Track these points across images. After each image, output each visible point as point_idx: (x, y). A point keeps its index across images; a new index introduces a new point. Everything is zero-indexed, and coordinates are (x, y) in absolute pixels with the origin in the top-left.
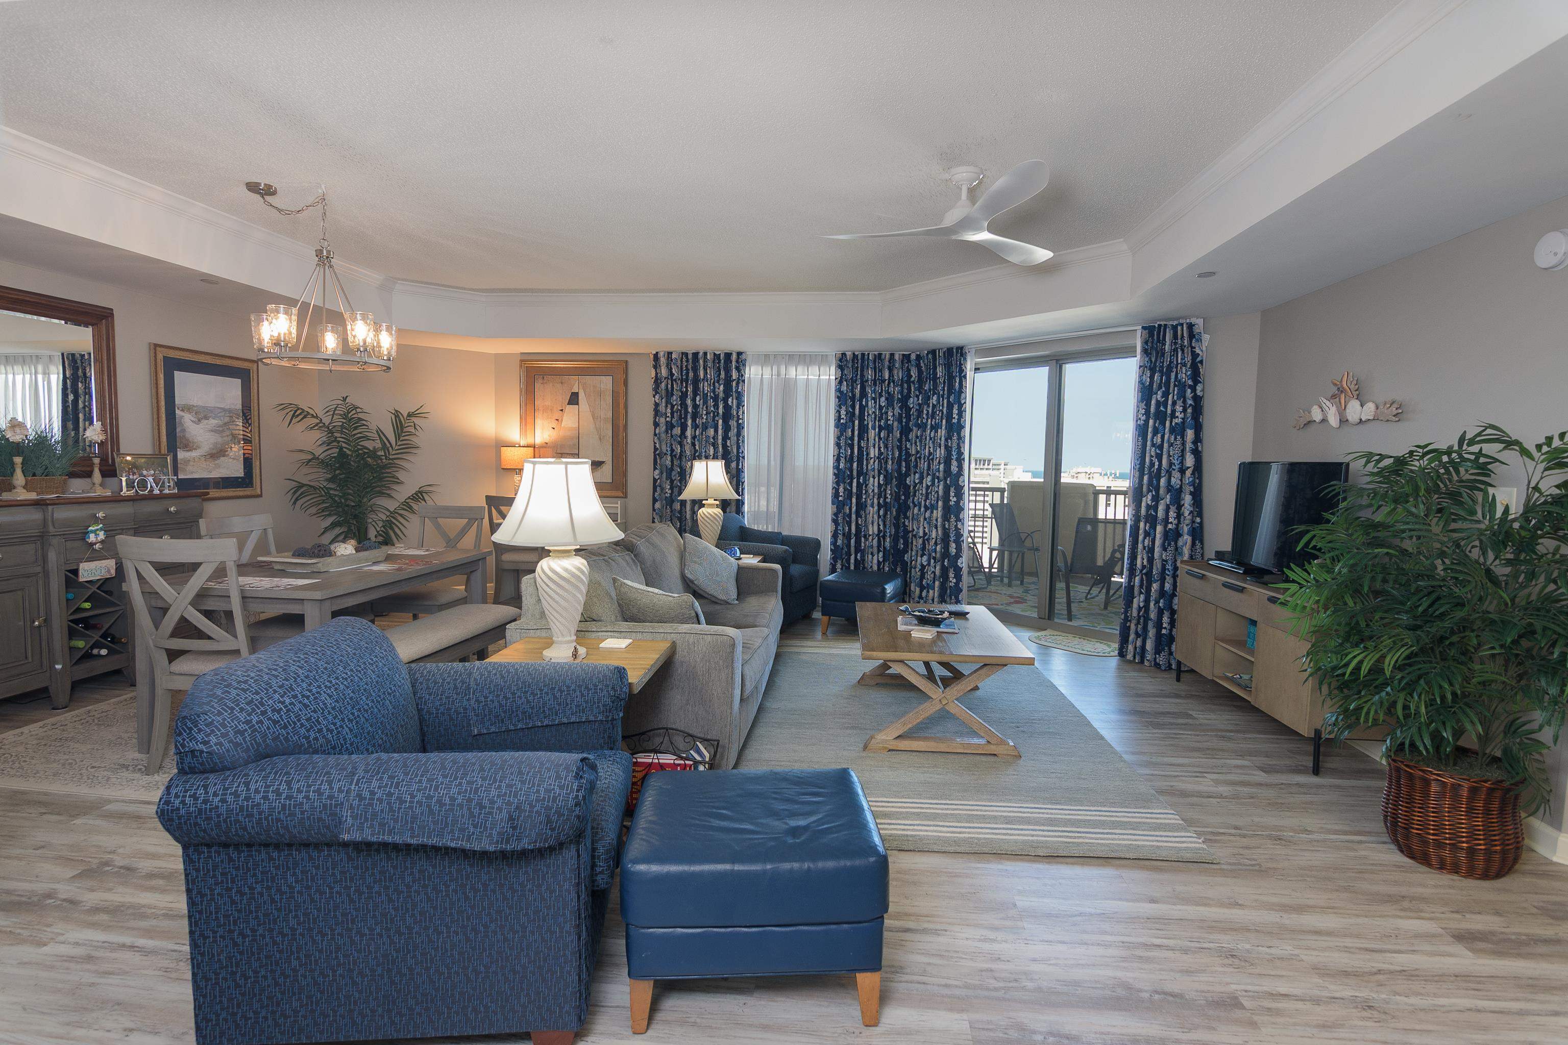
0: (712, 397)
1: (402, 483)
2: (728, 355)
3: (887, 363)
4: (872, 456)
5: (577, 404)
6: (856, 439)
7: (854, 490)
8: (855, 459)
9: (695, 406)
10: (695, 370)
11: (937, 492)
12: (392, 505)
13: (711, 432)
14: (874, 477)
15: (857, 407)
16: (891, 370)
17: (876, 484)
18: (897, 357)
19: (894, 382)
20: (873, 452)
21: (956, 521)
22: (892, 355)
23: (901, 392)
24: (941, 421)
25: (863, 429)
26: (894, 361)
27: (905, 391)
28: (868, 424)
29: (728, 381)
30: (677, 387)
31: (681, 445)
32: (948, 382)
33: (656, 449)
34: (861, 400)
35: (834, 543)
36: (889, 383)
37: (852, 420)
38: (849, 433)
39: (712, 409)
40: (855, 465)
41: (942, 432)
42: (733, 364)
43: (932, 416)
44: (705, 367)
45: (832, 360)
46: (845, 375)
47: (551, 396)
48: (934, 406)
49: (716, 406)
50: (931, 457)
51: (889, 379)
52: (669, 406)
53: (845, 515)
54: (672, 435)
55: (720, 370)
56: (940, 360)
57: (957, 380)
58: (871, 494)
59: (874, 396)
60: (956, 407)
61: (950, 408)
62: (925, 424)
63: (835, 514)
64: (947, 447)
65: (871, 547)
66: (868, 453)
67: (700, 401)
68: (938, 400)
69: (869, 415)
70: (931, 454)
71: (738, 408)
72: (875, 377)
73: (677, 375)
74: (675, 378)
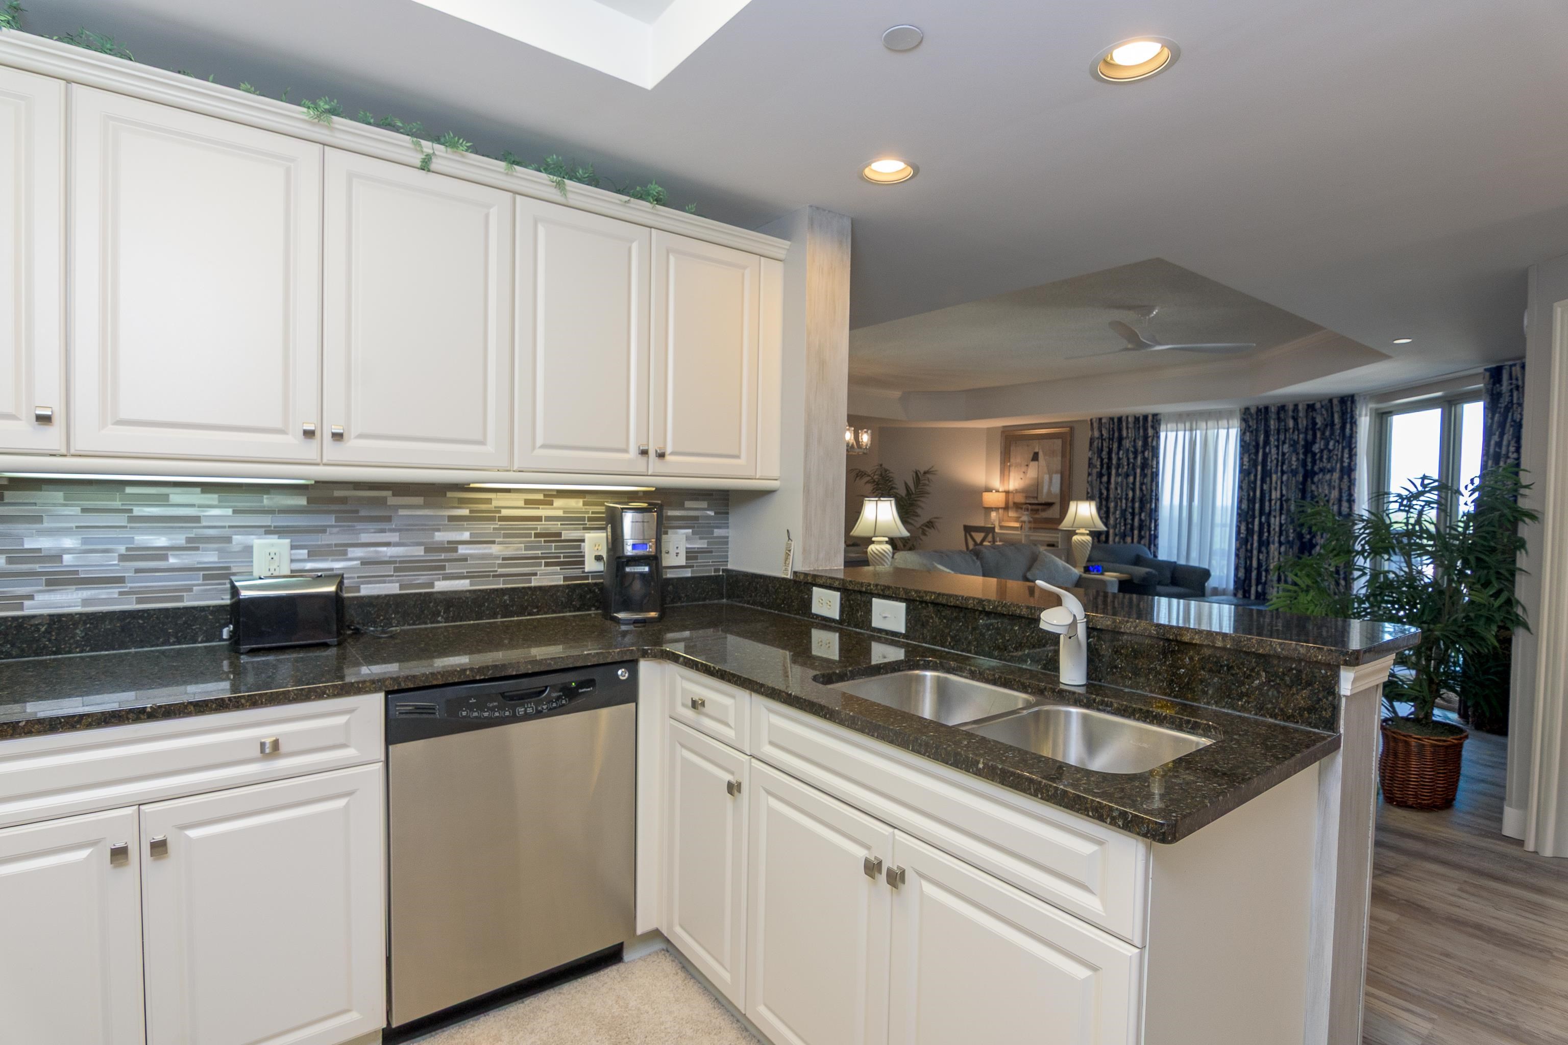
0: (1132, 451)
2: (1145, 417)
3: (1291, 413)
4: (1273, 497)
5: (1037, 460)
6: (1259, 483)
7: (1256, 528)
8: (1258, 501)
9: (1119, 459)
10: (1120, 430)
13: (1131, 479)
14: (1275, 517)
15: (1260, 454)
16: (1295, 419)
17: (1277, 523)
18: (1300, 407)
19: (1298, 430)
20: (1275, 495)
22: (1296, 406)
23: (1306, 440)
24: (1336, 465)
25: (1266, 474)
26: (1298, 411)
27: (1310, 437)
28: (1271, 469)
29: (1146, 438)
30: (1105, 444)
31: (1108, 489)
32: (1343, 428)
33: (1088, 493)
34: (1264, 448)
35: (1236, 575)
36: (1293, 432)
37: (1255, 466)
38: (1252, 477)
39: (1132, 460)
40: (1257, 506)
41: (1336, 475)
42: (1150, 424)
43: (1329, 459)
44: (1127, 428)
45: (1238, 414)
46: (1250, 427)
47: (1019, 455)
48: (1330, 451)
49: (1135, 458)
50: (1327, 498)
51: (1294, 428)
52: (1099, 460)
53: (1247, 550)
54: (1101, 482)
55: (1139, 430)
56: (1336, 408)
57: (1348, 426)
58: (1272, 532)
59: (1276, 443)
60: (1346, 451)
61: (1343, 452)
62: (1324, 468)
63: (1237, 549)
64: (1340, 490)
65: (1272, 581)
66: (1270, 495)
67: (1123, 454)
68: (1334, 445)
69: (1271, 461)
70: (1326, 496)
71: (1152, 459)
72: (1279, 426)
73: (1106, 436)
74: (1104, 438)
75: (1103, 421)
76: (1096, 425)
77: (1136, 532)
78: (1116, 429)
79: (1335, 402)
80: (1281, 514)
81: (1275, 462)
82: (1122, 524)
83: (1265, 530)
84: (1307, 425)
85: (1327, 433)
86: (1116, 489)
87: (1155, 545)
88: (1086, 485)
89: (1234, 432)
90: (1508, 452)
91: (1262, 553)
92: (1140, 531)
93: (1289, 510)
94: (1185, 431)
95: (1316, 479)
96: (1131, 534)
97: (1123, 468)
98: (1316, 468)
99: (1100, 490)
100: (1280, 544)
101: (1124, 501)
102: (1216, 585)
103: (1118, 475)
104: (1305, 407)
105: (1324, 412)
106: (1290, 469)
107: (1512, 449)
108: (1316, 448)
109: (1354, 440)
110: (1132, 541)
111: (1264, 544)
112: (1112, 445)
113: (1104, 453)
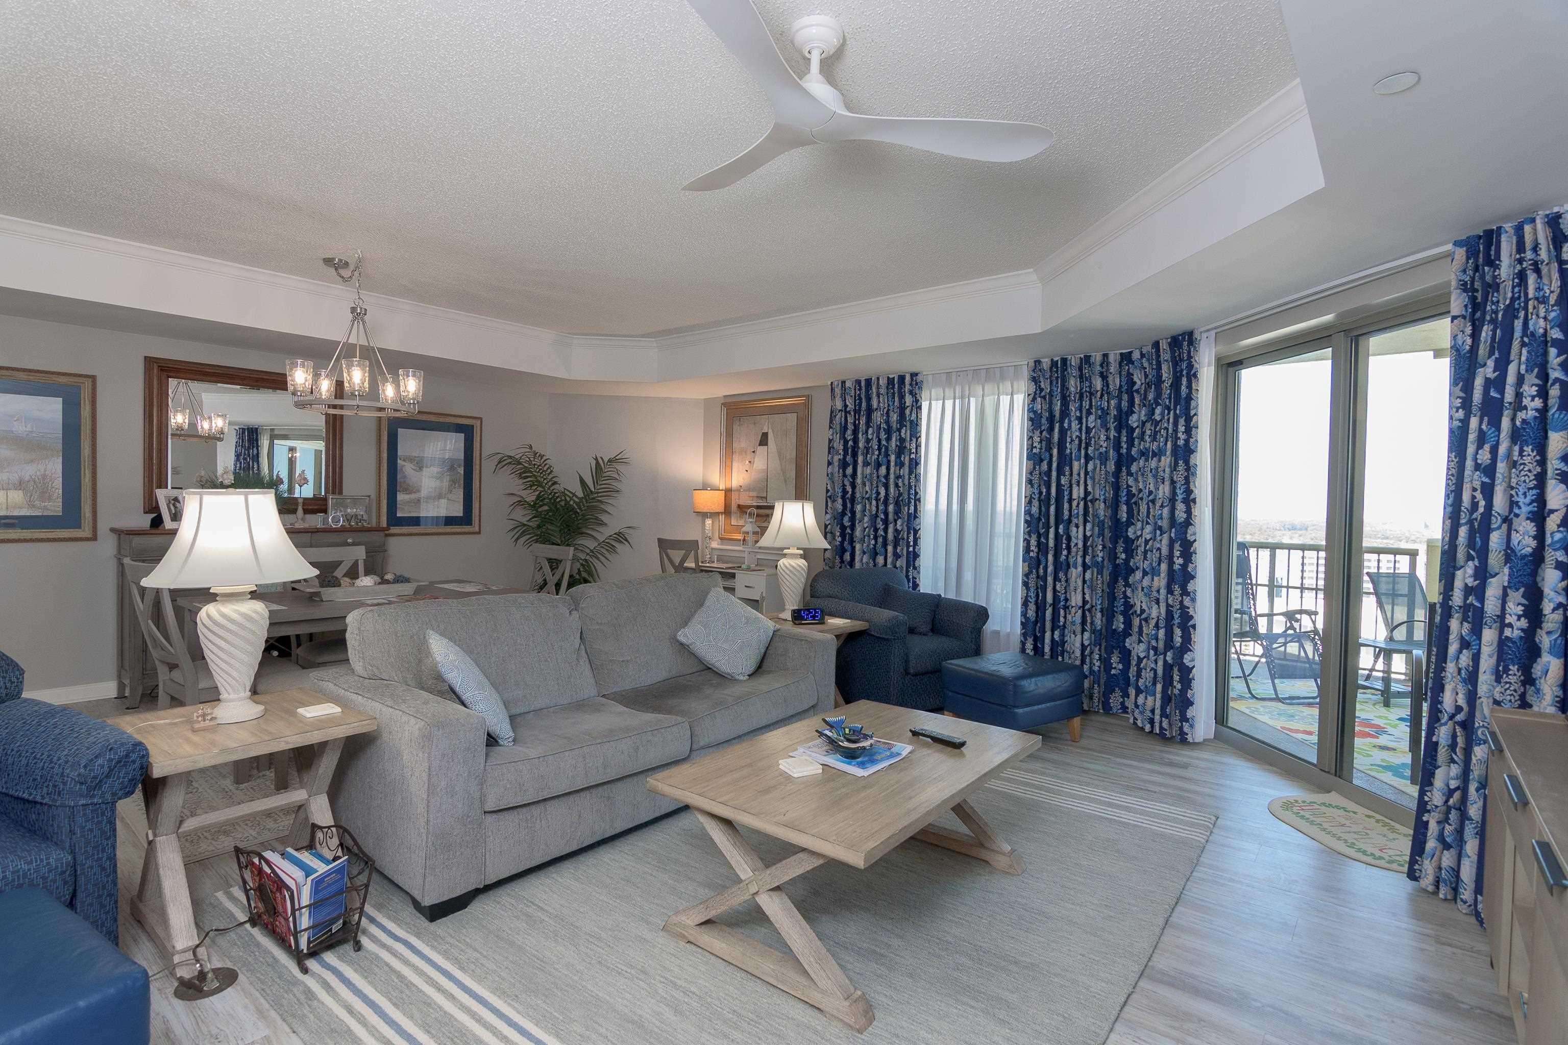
0: (884, 429)
1: (606, 524)
2: (902, 378)
3: (1098, 368)
4: (1075, 496)
5: (766, 444)
6: (1054, 474)
7: (1051, 543)
8: (1053, 501)
9: (868, 441)
10: (869, 399)
11: (1159, 549)
12: (591, 544)
13: (883, 470)
14: (1077, 526)
15: (1056, 430)
16: (1104, 377)
17: (1080, 536)
18: (1111, 358)
19: (1108, 393)
20: (1078, 492)
21: (1182, 595)
22: (1105, 356)
23: (1119, 407)
24: (1166, 444)
25: (1065, 460)
26: (1108, 364)
27: (1125, 404)
28: (1071, 453)
29: (902, 408)
30: (850, 420)
31: (853, 486)
32: (1176, 385)
33: (828, 491)
34: (1061, 422)
35: (1024, 614)
36: (1102, 395)
37: (1049, 449)
38: (1045, 466)
39: (884, 442)
40: (1052, 509)
41: (1166, 461)
42: (907, 387)
43: (1154, 438)
44: (878, 395)
45: (1026, 373)
46: (1042, 390)
47: (745, 437)
48: (1157, 423)
49: (888, 439)
50: (1151, 498)
51: (1103, 390)
52: (842, 442)
53: (1038, 577)
54: (845, 476)
55: (894, 398)
56: (1165, 356)
57: (1184, 381)
58: (1074, 550)
59: (1078, 414)
60: (1182, 421)
61: (1176, 424)
62: (1147, 450)
63: (1027, 575)
64: (1173, 483)
65: (1073, 623)
66: (1071, 493)
67: (873, 434)
68: (1162, 414)
69: (1072, 440)
70: (1150, 493)
71: (911, 440)
72: (1081, 389)
73: (851, 406)
74: (848, 409)
75: (848, 384)
76: (838, 391)
77: (890, 548)
78: (863, 396)
79: (1164, 345)
80: (1085, 522)
81: (1077, 442)
82: (872, 537)
83: (1064, 546)
84: (1121, 386)
85: (1151, 396)
86: (864, 484)
87: (915, 568)
88: (825, 479)
89: (1020, 400)
90: (1519, 395)
91: (1060, 581)
92: (895, 547)
93: (1096, 516)
94: (954, 399)
95: (1134, 468)
96: (883, 550)
97: (873, 454)
98: (1134, 451)
99: (844, 485)
100: (1085, 567)
101: (874, 502)
102: (997, 628)
103: (866, 464)
104: (1118, 357)
105: (1146, 364)
106: (1097, 453)
107: (1529, 390)
108: (1133, 421)
109: (1193, 404)
110: (885, 564)
111: (1062, 567)
112: (859, 420)
113: (849, 432)
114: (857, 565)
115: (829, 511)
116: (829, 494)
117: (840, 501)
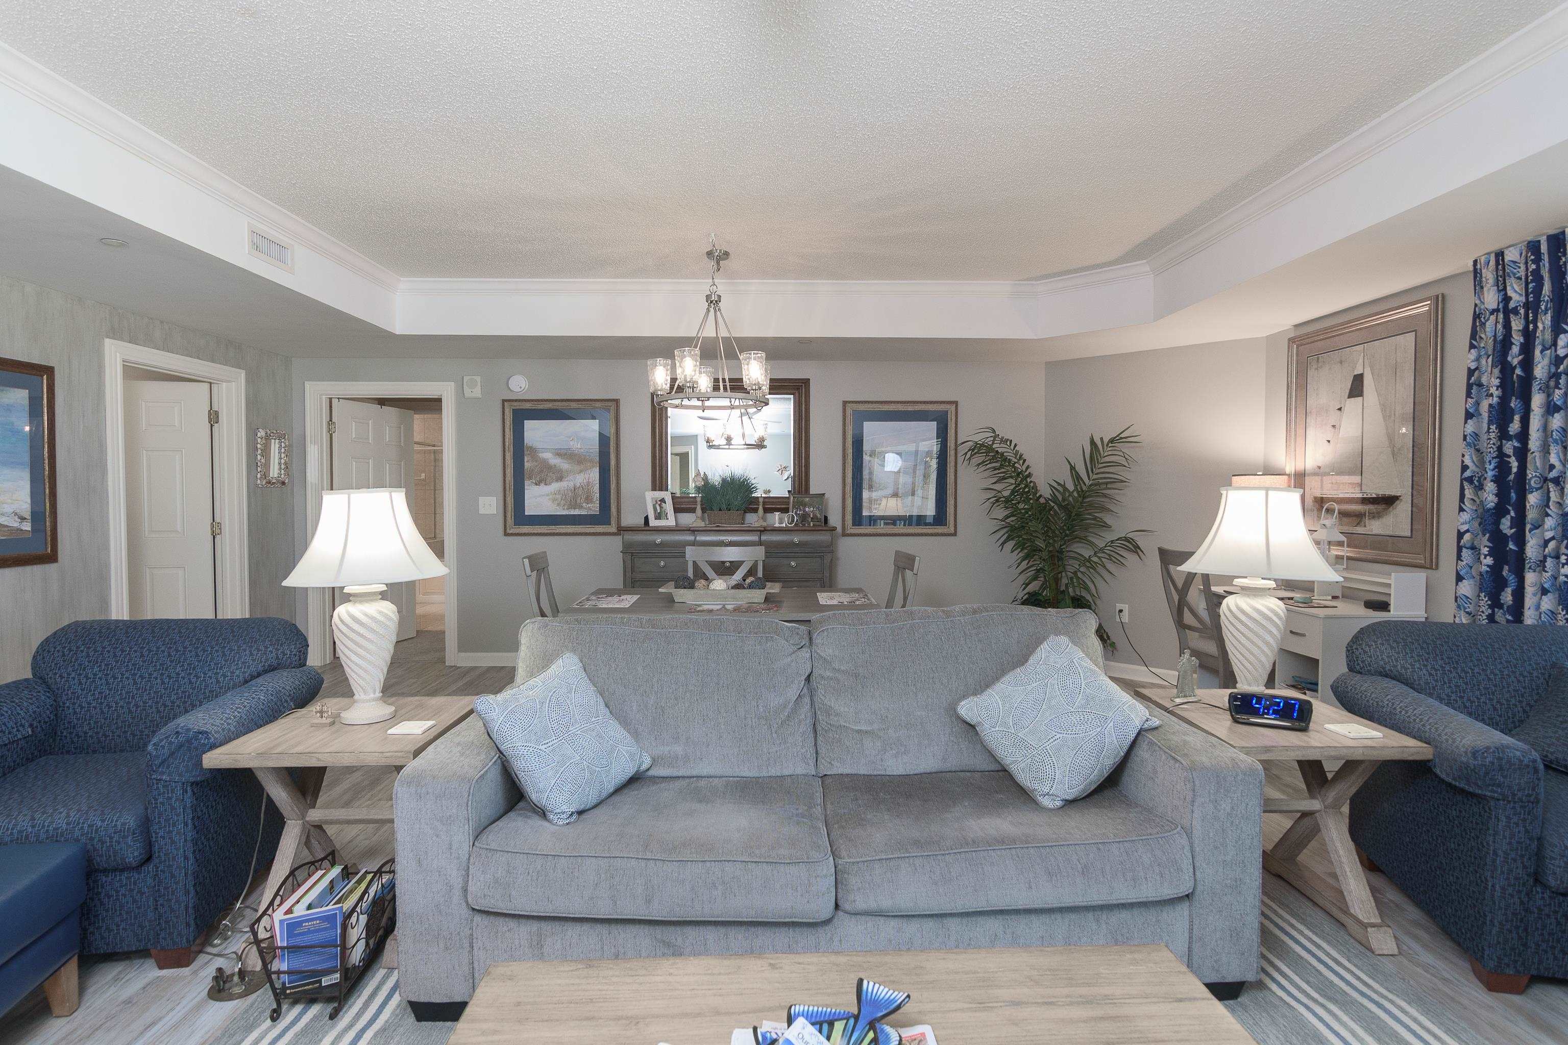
1: (1110, 527)
5: (1361, 394)
12: (1090, 552)
30: (1517, 324)
31: (1522, 453)
33: (1464, 468)
52: (1496, 371)
54: (1504, 435)
73: (1516, 295)
74: (1512, 305)
75: (1511, 255)
76: (1489, 275)
78: (1545, 270)
86: (1545, 450)
88: (1461, 447)
99: (1501, 455)
103: (1550, 409)
112: (1535, 322)
113: (1515, 349)
114: (1530, 617)
115: (1468, 505)
116: (1468, 474)
117: (1490, 487)
